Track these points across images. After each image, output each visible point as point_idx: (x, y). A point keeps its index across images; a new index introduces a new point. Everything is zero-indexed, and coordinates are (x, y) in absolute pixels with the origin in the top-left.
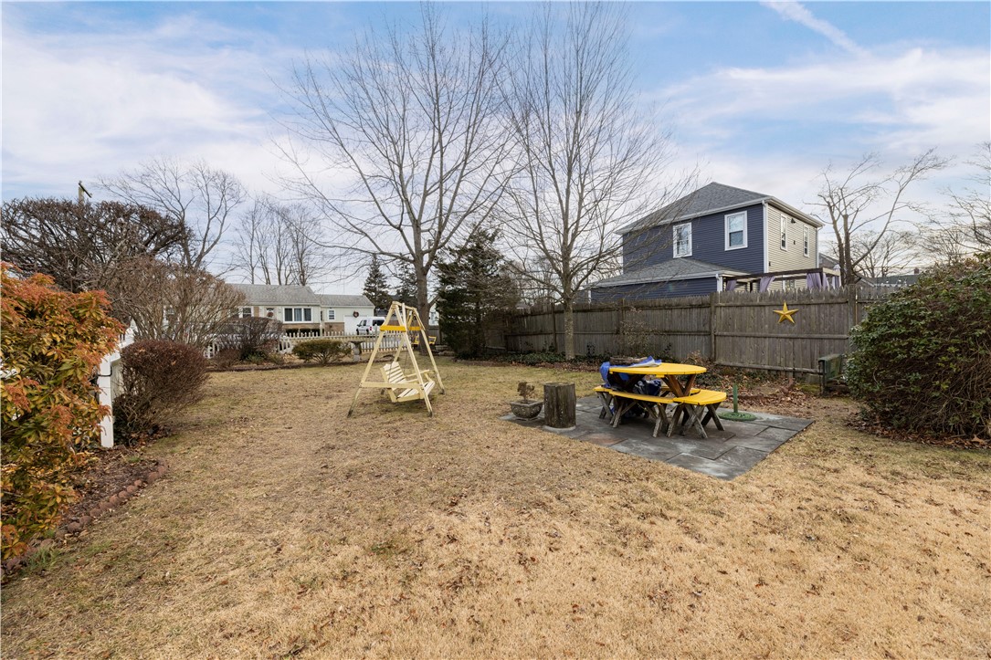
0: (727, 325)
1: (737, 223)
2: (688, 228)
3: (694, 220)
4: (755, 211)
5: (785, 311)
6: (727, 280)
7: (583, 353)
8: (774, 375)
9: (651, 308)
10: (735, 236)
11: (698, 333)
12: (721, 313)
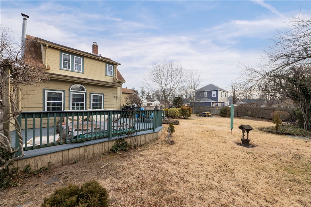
0: (212, 109)
1: (214, 93)
2: (206, 93)
3: (208, 91)
4: (217, 91)
5: (217, 108)
6: (212, 103)
7: (196, 112)
8: (216, 115)
9: (204, 107)
10: (214, 95)
11: (209, 110)
12: (211, 108)
